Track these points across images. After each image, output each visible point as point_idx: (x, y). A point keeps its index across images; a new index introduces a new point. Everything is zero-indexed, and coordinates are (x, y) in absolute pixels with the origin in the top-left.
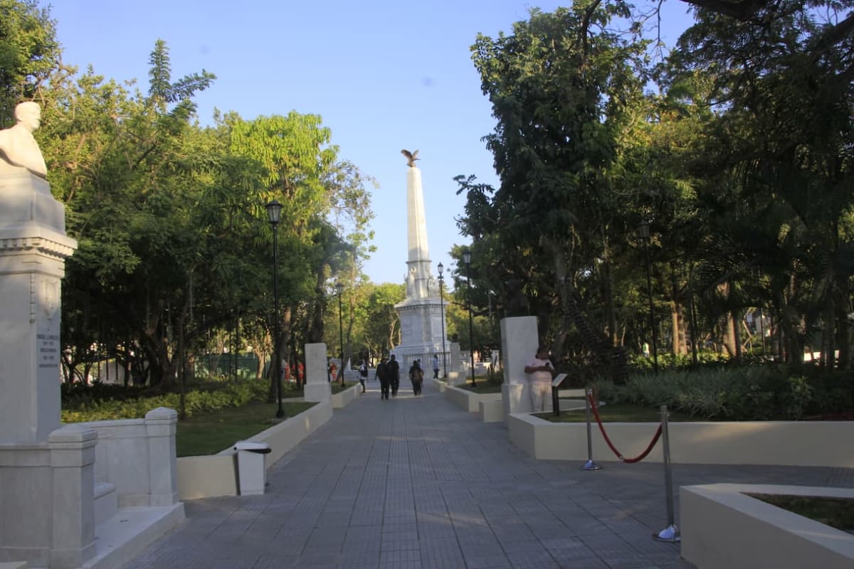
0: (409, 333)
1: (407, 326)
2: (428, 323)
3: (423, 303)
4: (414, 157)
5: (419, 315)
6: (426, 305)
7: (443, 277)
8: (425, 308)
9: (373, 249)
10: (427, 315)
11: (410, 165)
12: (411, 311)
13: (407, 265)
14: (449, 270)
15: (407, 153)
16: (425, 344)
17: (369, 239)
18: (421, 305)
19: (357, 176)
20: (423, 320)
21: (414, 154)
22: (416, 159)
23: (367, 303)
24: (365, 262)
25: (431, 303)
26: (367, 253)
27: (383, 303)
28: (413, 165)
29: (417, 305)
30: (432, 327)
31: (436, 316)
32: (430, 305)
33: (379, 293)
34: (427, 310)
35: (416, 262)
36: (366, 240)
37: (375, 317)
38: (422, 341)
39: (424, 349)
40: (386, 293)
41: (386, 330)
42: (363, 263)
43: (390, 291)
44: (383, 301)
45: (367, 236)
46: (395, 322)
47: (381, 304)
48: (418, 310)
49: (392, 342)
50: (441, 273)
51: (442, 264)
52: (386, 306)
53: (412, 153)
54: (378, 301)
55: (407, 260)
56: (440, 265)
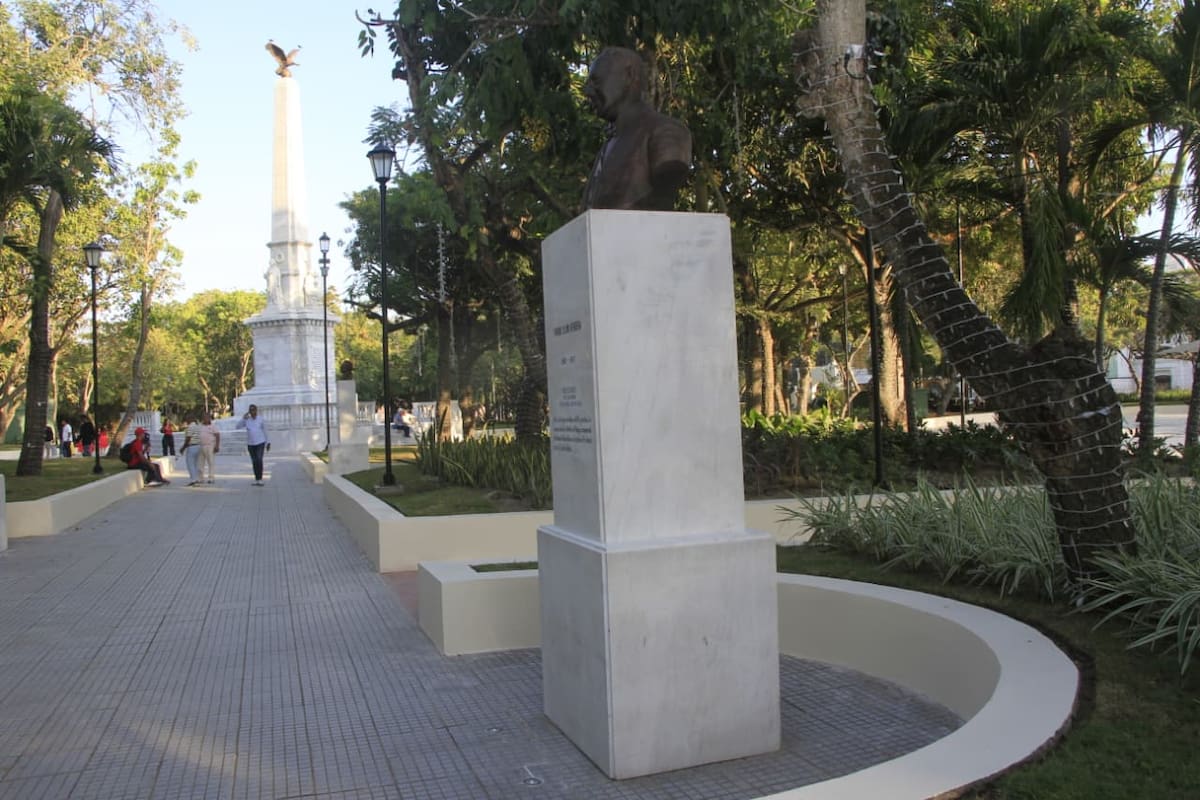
0: (268, 368)
1: (266, 357)
2: (303, 352)
3: (294, 316)
4: (289, 61)
5: (286, 337)
6: (300, 320)
7: (328, 261)
8: (297, 326)
9: (192, 198)
10: (301, 337)
11: (281, 74)
12: (273, 330)
13: (268, 250)
14: (340, 243)
15: (278, 52)
16: (297, 388)
17: (184, 176)
18: (291, 320)
19: (148, 19)
20: (294, 346)
21: (290, 55)
22: (293, 64)
23: (202, 320)
24: (173, 223)
25: (309, 316)
26: (179, 204)
27: (231, 319)
28: (287, 73)
29: (284, 321)
30: (310, 359)
31: (316, 341)
32: (307, 320)
33: (223, 304)
34: (302, 329)
35: (284, 244)
36: (178, 178)
37: (217, 344)
38: (291, 384)
39: (293, 398)
40: (234, 304)
41: (235, 365)
42: (169, 223)
43: (241, 300)
44: (231, 315)
45: (180, 171)
46: (249, 352)
47: (226, 321)
48: (284, 328)
49: (243, 386)
50: (325, 253)
51: (328, 235)
52: (235, 326)
53: (286, 53)
54: (222, 316)
55: (269, 240)
56: (325, 238)
